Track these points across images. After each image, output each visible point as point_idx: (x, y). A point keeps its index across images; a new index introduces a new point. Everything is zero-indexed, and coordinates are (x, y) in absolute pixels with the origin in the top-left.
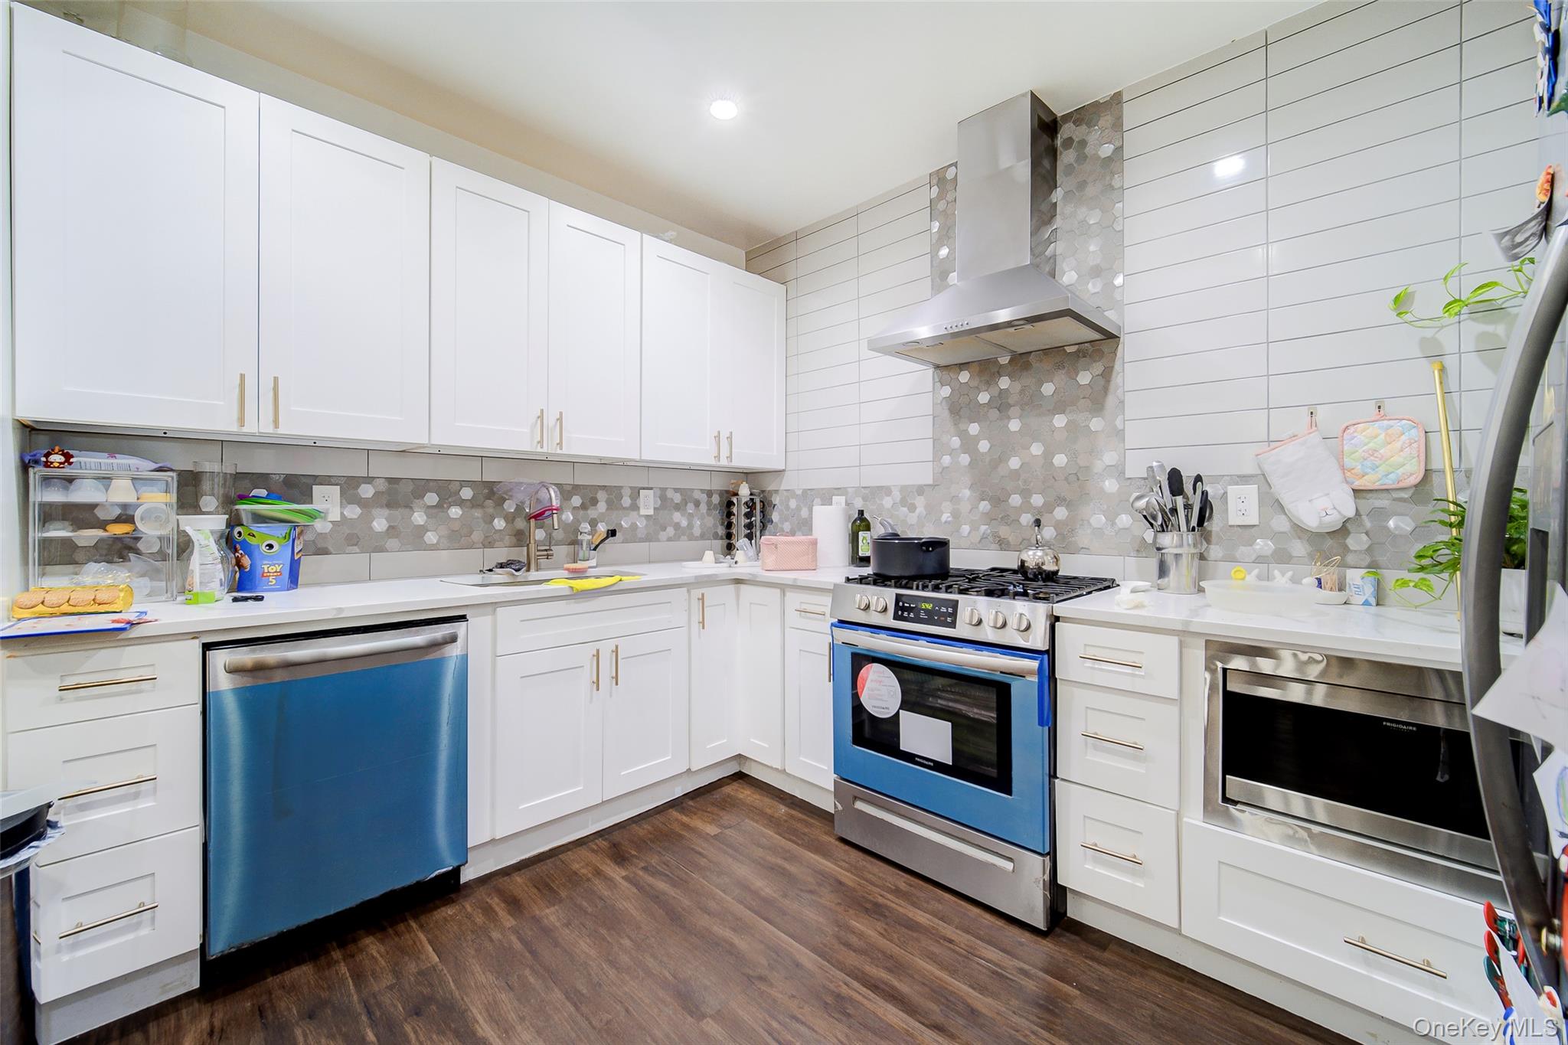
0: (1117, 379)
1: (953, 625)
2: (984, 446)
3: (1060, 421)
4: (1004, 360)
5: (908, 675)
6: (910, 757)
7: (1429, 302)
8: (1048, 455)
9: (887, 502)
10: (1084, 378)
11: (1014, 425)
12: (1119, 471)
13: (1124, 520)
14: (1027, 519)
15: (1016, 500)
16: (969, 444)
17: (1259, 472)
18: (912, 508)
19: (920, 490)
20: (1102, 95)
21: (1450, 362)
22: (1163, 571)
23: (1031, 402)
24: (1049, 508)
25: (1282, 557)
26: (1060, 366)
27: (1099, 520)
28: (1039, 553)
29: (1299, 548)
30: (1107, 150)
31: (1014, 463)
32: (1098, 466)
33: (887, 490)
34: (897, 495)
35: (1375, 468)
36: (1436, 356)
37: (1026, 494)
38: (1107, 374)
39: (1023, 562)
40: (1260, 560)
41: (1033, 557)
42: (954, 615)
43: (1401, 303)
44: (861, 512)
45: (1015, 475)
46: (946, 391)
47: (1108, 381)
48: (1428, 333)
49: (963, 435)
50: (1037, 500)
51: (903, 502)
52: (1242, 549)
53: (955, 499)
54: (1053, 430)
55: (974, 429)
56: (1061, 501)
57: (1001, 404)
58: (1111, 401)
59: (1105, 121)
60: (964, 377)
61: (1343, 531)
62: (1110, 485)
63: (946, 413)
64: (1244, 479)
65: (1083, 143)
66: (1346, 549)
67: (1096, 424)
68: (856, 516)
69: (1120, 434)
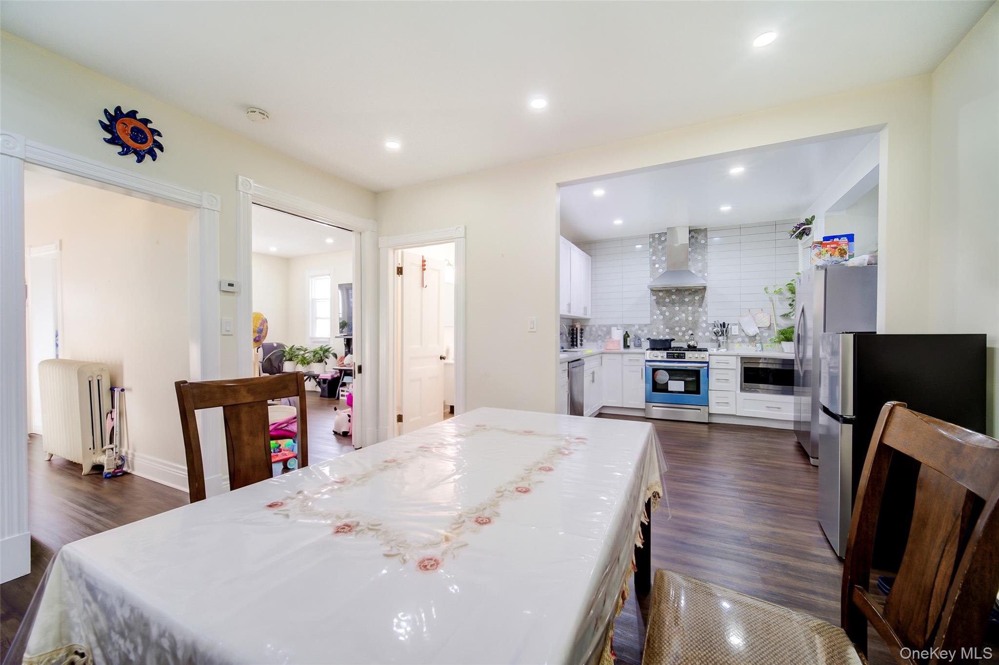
0: (705, 299)
1: (685, 358)
2: (667, 314)
3: (690, 308)
4: (674, 291)
5: (670, 372)
6: (672, 392)
7: (771, 290)
8: (687, 317)
9: (633, 329)
10: (697, 298)
11: (677, 308)
12: (706, 322)
13: (707, 334)
14: (680, 334)
15: (677, 329)
16: (662, 313)
17: (738, 322)
18: (643, 331)
19: (646, 325)
20: (703, 228)
21: (774, 302)
22: (719, 346)
23: (682, 303)
24: (687, 331)
25: (743, 342)
26: (690, 294)
27: (700, 334)
28: (693, 342)
29: (747, 340)
30: (703, 242)
31: (677, 319)
32: (701, 320)
33: (634, 325)
34: (637, 327)
35: (761, 323)
36: (772, 301)
37: (680, 327)
38: (703, 297)
39: (689, 344)
40: (739, 342)
41: (692, 343)
42: (685, 356)
43: (766, 289)
44: (627, 332)
45: (677, 322)
46: (655, 298)
47: (703, 299)
48: (770, 296)
49: (660, 310)
50: (684, 329)
51: (639, 329)
52: (735, 340)
53: (658, 328)
54: (688, 310)
55: (664, 308)
56: (690, 329)
57: (673, 303)
58: (704, 304)
59: (703, 234)
60: (661, 294)
61: (755, 336)
62: (704, 325)
63: (655, 303)
64: (735, 324)
65: (697, 238)
66: (756, 340)
67: (701, 310)
68: (625, 333)
69: (706, 313)
